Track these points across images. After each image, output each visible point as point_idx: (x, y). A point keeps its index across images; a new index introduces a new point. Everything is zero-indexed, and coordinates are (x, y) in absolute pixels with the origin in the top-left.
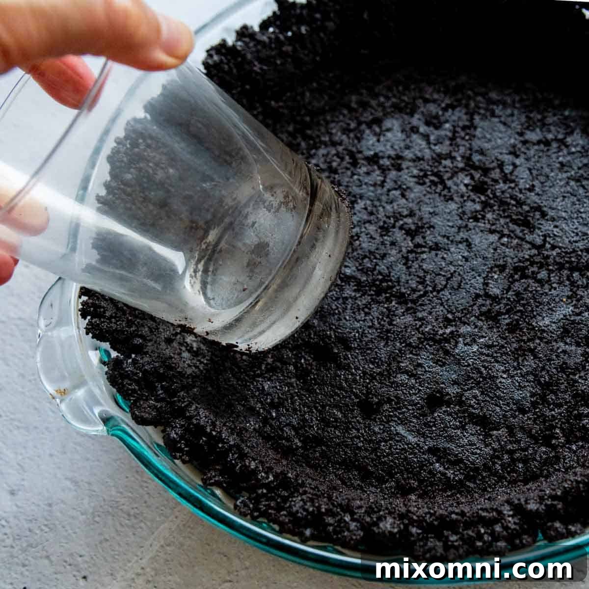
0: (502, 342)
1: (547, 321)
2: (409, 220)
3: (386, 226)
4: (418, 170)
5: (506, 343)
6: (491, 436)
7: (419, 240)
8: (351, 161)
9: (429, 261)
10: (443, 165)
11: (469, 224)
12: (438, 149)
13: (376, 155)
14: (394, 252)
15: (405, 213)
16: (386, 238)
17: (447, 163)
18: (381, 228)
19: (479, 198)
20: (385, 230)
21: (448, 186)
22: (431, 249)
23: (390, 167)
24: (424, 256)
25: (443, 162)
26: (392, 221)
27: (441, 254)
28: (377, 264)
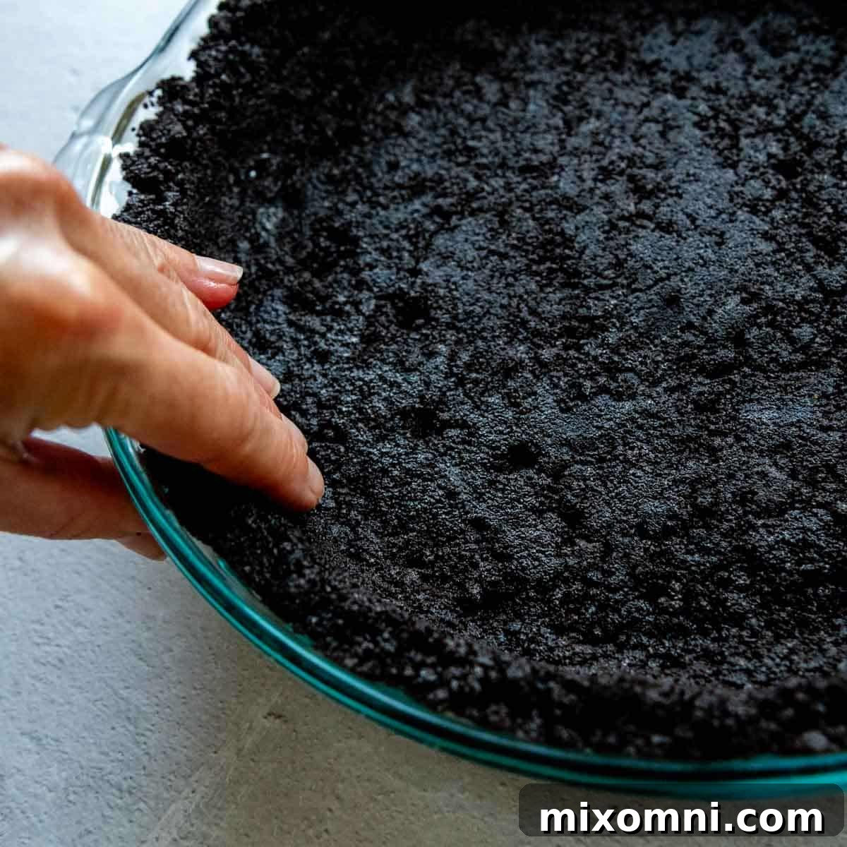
0: (675, 417)
1: (766, 416)
2: (650, 174)
3: (611, 167)
4: (709, 107)
5: (679, 421)
6: (573, 544)
7: (646, 206)
8: (616, 61)
9: (645, 244)
10: (751, 111)
11: (739, 212)
12: (756, 85)
13: (657, 63)
14: (599, 210)
15: (651, 159)
16: (599, 185)
17: (761, 112)
18: (602, 169)
19: (779, 181)
20: (606, 174)
21: (741, 145)
22: (659, 226)
23: (668, 88)
24: (642, 232)
25: (754, 107)
26: (623, 165)
27: (669, 240)
28: (564, 218)
